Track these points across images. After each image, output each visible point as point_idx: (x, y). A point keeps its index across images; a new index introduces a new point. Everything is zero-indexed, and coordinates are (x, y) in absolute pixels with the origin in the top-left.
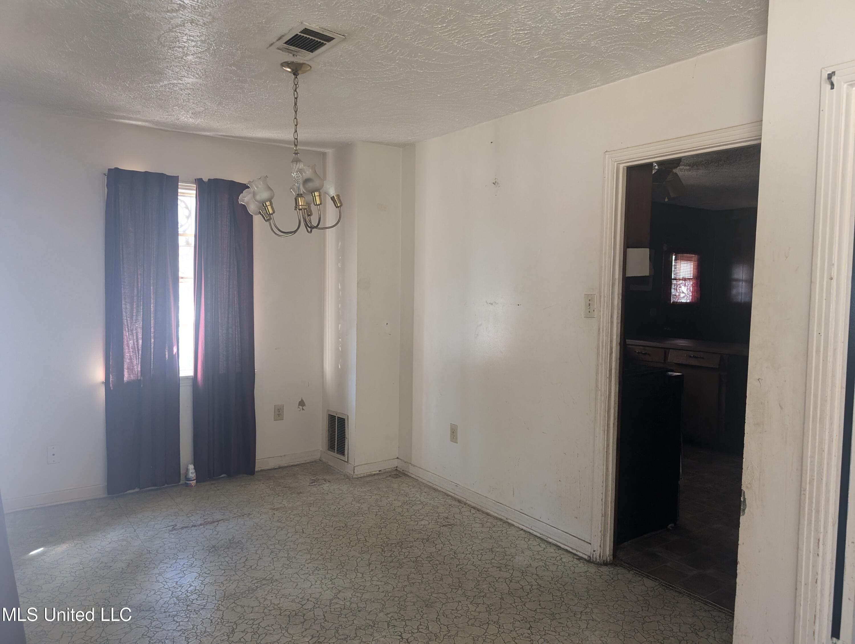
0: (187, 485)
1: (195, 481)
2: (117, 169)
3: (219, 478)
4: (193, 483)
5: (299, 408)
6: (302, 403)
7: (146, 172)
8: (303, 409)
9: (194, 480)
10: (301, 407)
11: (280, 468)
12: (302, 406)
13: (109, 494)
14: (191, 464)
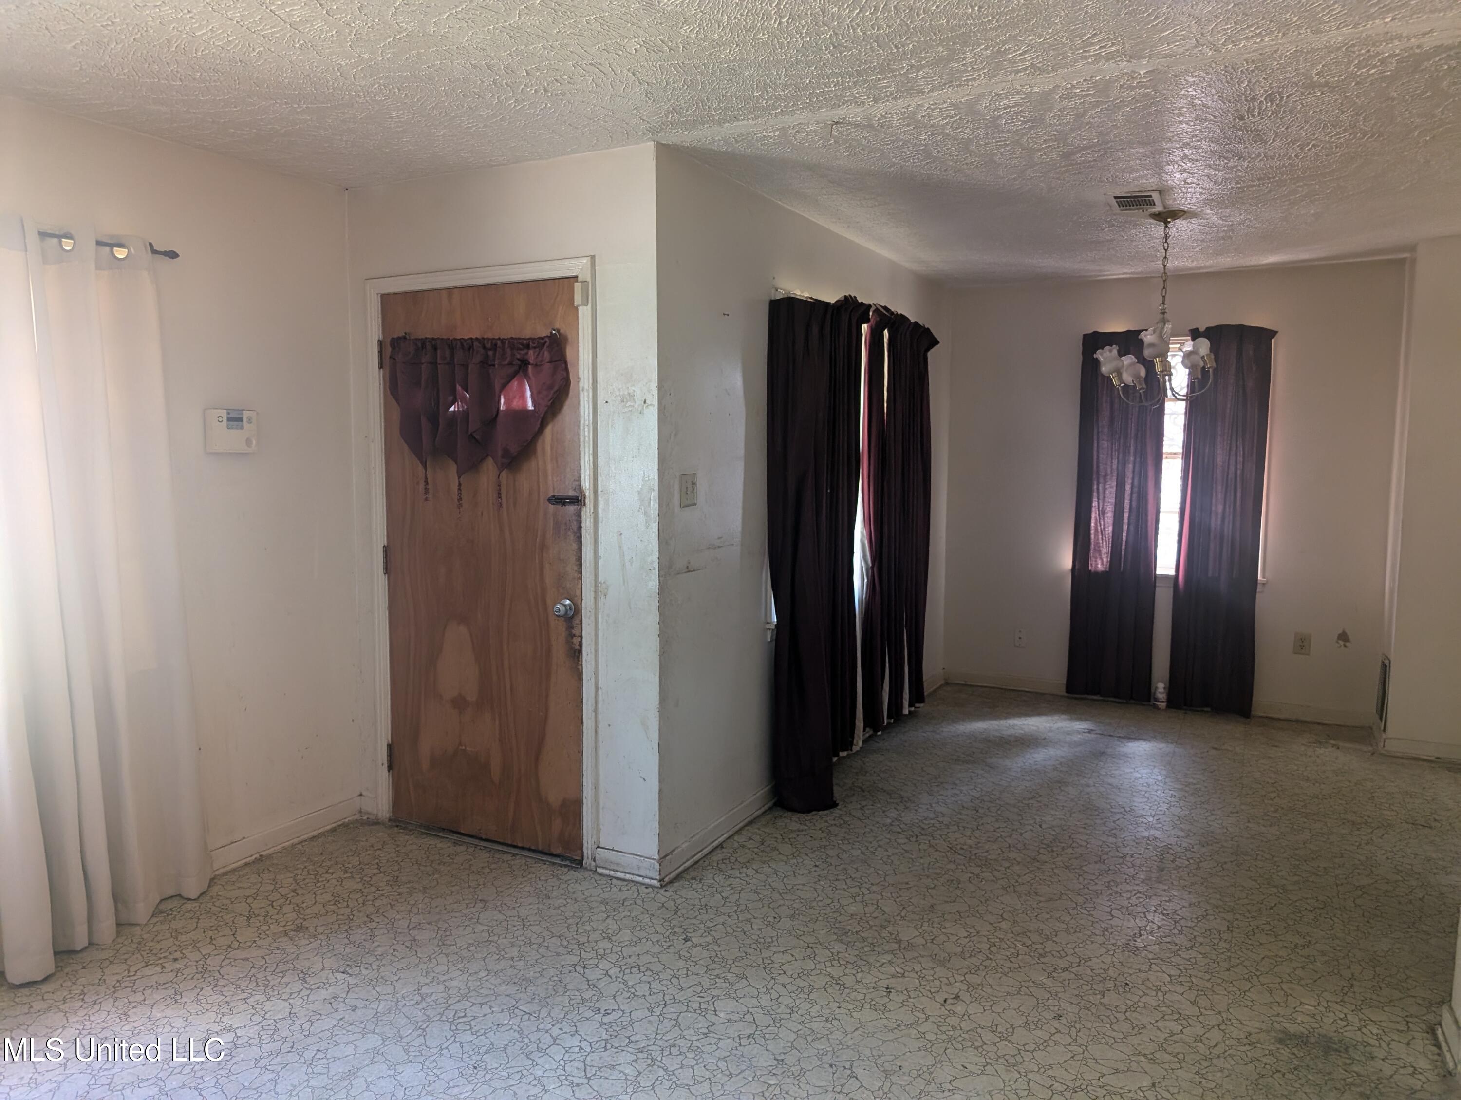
0: (1156, 707)
1: (1164, 704)
2: (1095, 333)
3: (1203, 711)
4: (1163, 705)
5: (1338, 642)
6: (1343, 637)
7: (1128, 332)
8: (1345, 646)
9: (1163, 702)
10: (1341, 643)
11: (1297, 721)
12: (1343, 641)
13: (1067, 692)
14: (1162, 682)
